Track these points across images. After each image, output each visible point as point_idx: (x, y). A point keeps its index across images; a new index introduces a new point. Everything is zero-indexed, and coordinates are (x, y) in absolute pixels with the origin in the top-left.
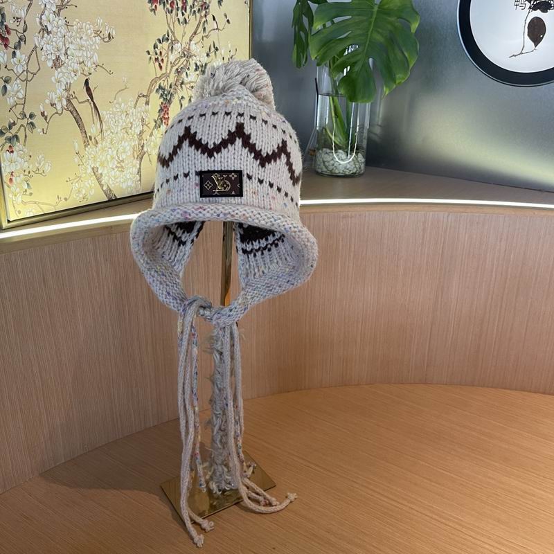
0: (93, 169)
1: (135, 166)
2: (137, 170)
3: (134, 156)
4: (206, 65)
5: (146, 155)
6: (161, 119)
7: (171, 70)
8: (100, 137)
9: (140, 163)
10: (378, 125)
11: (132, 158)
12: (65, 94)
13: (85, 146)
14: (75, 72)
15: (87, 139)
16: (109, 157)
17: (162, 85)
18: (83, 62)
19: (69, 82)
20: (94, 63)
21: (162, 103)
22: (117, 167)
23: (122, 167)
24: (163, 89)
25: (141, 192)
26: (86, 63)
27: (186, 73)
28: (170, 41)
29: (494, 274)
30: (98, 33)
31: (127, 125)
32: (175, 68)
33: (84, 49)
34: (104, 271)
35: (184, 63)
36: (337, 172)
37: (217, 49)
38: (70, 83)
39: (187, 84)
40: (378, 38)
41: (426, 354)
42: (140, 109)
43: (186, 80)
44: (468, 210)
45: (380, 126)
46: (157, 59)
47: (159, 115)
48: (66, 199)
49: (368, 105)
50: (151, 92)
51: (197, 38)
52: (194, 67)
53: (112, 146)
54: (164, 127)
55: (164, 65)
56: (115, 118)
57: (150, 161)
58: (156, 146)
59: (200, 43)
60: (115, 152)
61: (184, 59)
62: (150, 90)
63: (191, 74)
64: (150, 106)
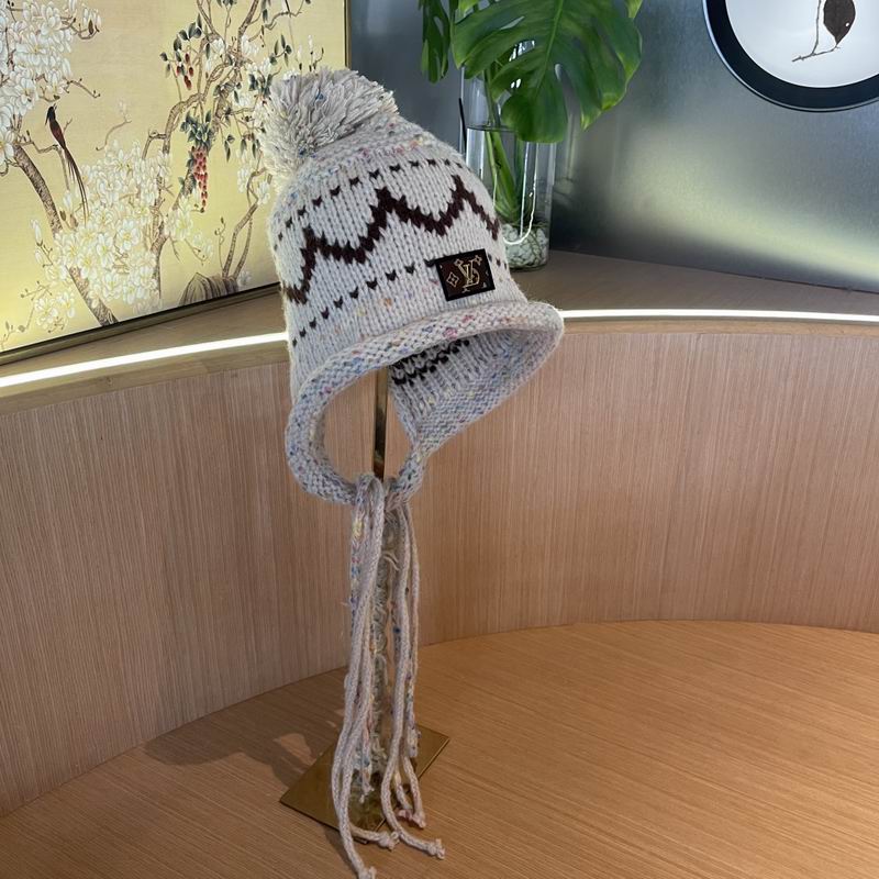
0: (71, 271)
1: (149, 263)
2: (152, 271)
3: (146, 246)
4: (270, 78)
5: (168, 241)
6: (193, 177)
7: (207, 88)
8: (81, 213)
9: (158, 258)
10: (567, 179)
11: (143, 250)
12: (13, 136)
13: (54, 231)
14: (29, 94)
15: (57, 218)
16: (99, 248)
17: (192, 116)
18: (43, 76)
19: (17, 114)
20: (64, 78)
21: (193, 148)
22: (114, 266)
23: (125, 265)
24: (195, 123)
25: (160, 309)
26: (48, 77)
27: (235, 93)
28: (203, 36)
29: (774, 435)
30: (70, 22)
31: (130, 190)
32: (214, 85)
33: (44, 51)
34: (97, 457)
35: (231, 76)
37: (288, 50)
38: (20, 116)
39: (238, 112)
40: (572, 28)
41: (661, 572)
42: (152, 160)
43: (236, 106)
44: (732, 328)
45: (572, 180)
46: (180, 69)
47: (189, 171)
48: (22, 329)
49: (553, 146)
50: (172, 129)
51: (252, 30)
52: (250, 83)
53: (104, 230)
54: (197, 191)
55: (193, 80)
56: (107, 178)
57: (176, 253)
58: (184, 226)
59: (258, 38)
60: (111, 240)
61: (231, 67)
62: (170, 126)
63: (244, 94)
64: (171, 154)
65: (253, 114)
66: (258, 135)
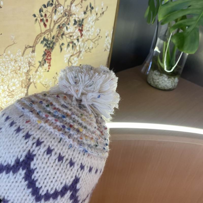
1: (23, 92)
4: (83, 20)
5: (32, 84)
6: (45, 60)
7: (54, 27)
9: (27, 90)
11: (21, 88)
17: (46, 38)
21: (46, 50)
22: (8, 95)
23: (13, 95)
24: (47, 40)
27: (67, 28)
28: (54, 6)
31: (16, 68)
32: (57, 25)
35: (65, 21)
36: (160, 86)
37: (92, 8)
39: (67, 34)
42: (27, 56)
43: (66, 32)
46: (42, 20)
47: (43, 58)
50: (37, 44)
51: (77, 2)
52: (73, 22)
53: (3, 84)
54: (46, 65)
55: (48, 24)
56: (5, 65)
57: (35, 87)
58: (40, 77)
59: (80, 5)
60: (6, 87)
61: (65, 17)
62: (36, 42)
63: (70, 27)
64: (35, 53)
65: (74, 34)
66: (75, 41)
